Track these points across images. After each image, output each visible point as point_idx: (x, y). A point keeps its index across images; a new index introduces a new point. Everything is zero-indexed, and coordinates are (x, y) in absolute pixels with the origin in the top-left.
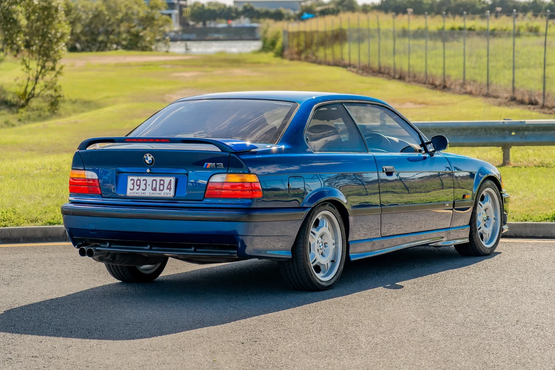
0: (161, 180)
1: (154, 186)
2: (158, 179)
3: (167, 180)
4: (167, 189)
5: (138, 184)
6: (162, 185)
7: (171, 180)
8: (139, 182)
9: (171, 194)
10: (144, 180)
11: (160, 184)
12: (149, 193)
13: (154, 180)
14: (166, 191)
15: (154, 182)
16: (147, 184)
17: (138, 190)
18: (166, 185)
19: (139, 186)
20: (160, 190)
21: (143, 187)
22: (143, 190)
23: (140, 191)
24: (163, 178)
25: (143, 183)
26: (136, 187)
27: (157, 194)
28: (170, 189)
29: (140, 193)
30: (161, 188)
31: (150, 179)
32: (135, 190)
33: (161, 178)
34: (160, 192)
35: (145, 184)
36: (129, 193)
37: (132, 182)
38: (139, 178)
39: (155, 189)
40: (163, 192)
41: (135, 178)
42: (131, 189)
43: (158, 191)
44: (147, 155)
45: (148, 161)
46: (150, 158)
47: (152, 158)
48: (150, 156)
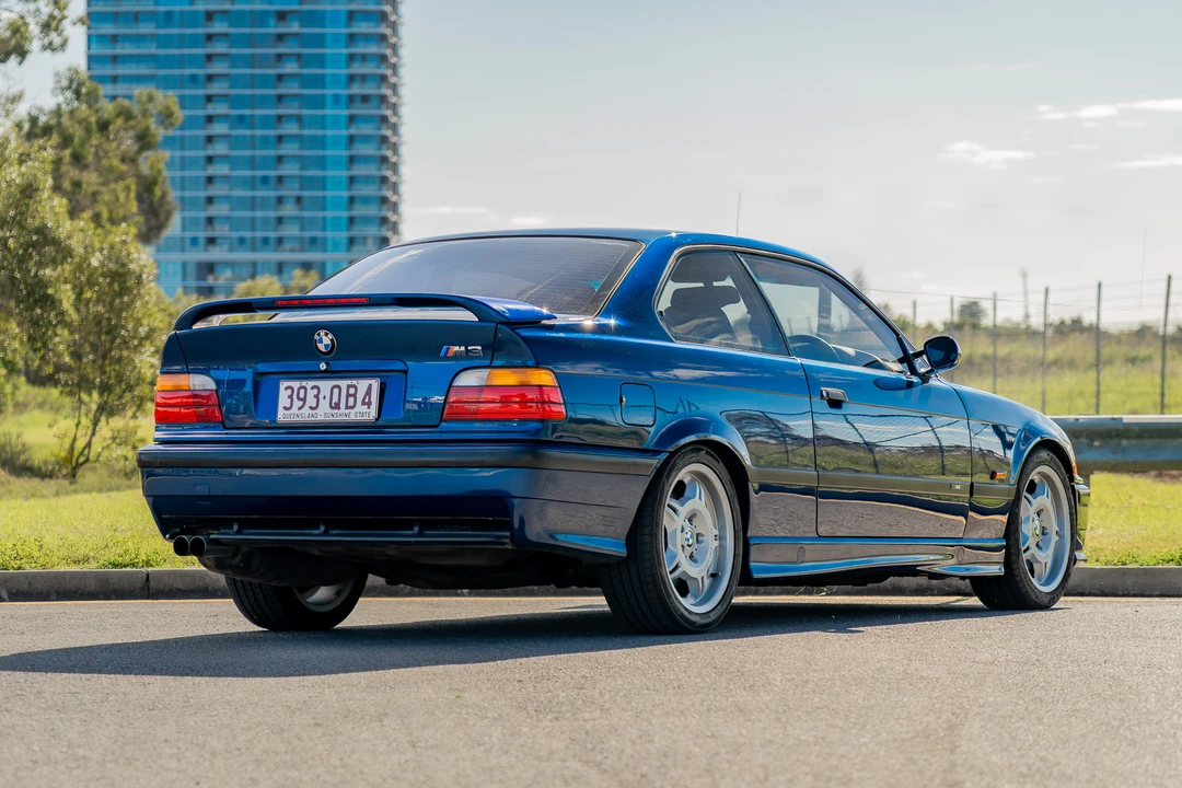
0: (349, 387)
1: (335, 399)
2: (344, 384)
3: (363, 385)
4: (363, 403)
5: (302, 396)
6: (352, 395)
7: (370, 385)
8: (302, 391)
9: (370, 414)
10: (313, 388)
11: (348, 395)
12: (323, 414)
13: (334, 387)
14: (360, 408)
15: (336, 391)
16: (321, 396)
17: (300, 408)
18: (360, 397)
19: (304, 400)
20: (347, 407)
21: (311, 401)
22: (311, 408)
23: (306, 410)
24: (354, 382)
25: (311, 393)
26: (297, 403)
27: (343, 415)
28: (369, 404)
29: (304, 416)
30: (351, 400)
31: (326, 386)
32: (294, 410)
33: (349, 382)
34: (348, 411)
35: (317, 396)
36: (282, 416)
37: (289, 392)
38: (304, 383)
39: (337, 406)
40: (353, 411)
41: (296, 384)
42: (285, 408)
43: (343, 409)
44: (322, 333)
45: (321, 347)
46: (326, 340)
47: (332, 340)
48: (326, 335)
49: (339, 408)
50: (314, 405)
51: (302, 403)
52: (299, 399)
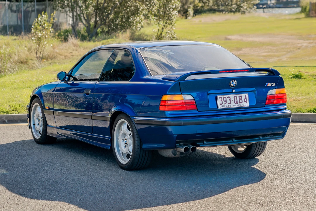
0: (239, 96)
1: (236, 101)
2: (237, 96)
3: (243, 96)
4: (245, 101)
5: (225, 100)
6: (241, 99)
7: (246, 96)
8: (225, 99)
9: (247, 104)
10: (228, 97)
11: (240, 99)
12: (233, 105)
13: (235, 97)
14: (244, 103)
15: (235, 98)
16: (231, 100)
17: (225, 104)
18: (243, 99)
19: (226, 101)
20: (240, 103)
21: (228, 101)
22: (228, 103)
23: (227, 104)
24: (241, 95)
25: (228, 99)
26: (224, 103)
27: (238, 105)
28: (246, 101)
29: (227, 106)
30: (241, 100)
31: (232, 96)
32: (223, 104)
33: (239, 95)
35: (230, 100)
36: (220, 107)
37: (221, 99)
38: (225, 96)
39: (237, 103)
40: (242, 104)
41: (222, 97)
42: (220, 104)
43: (239, 104)
44: (234, 80)
45: (232, 85)
46: (235, 83)
47: (236, 83)
48: (235, 81)
49: (238, 103)
50: (230, 103)
51: (225, 102)
52: (224, 101)
